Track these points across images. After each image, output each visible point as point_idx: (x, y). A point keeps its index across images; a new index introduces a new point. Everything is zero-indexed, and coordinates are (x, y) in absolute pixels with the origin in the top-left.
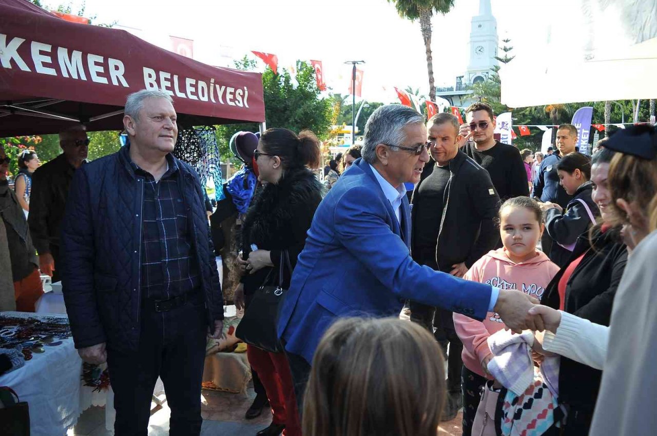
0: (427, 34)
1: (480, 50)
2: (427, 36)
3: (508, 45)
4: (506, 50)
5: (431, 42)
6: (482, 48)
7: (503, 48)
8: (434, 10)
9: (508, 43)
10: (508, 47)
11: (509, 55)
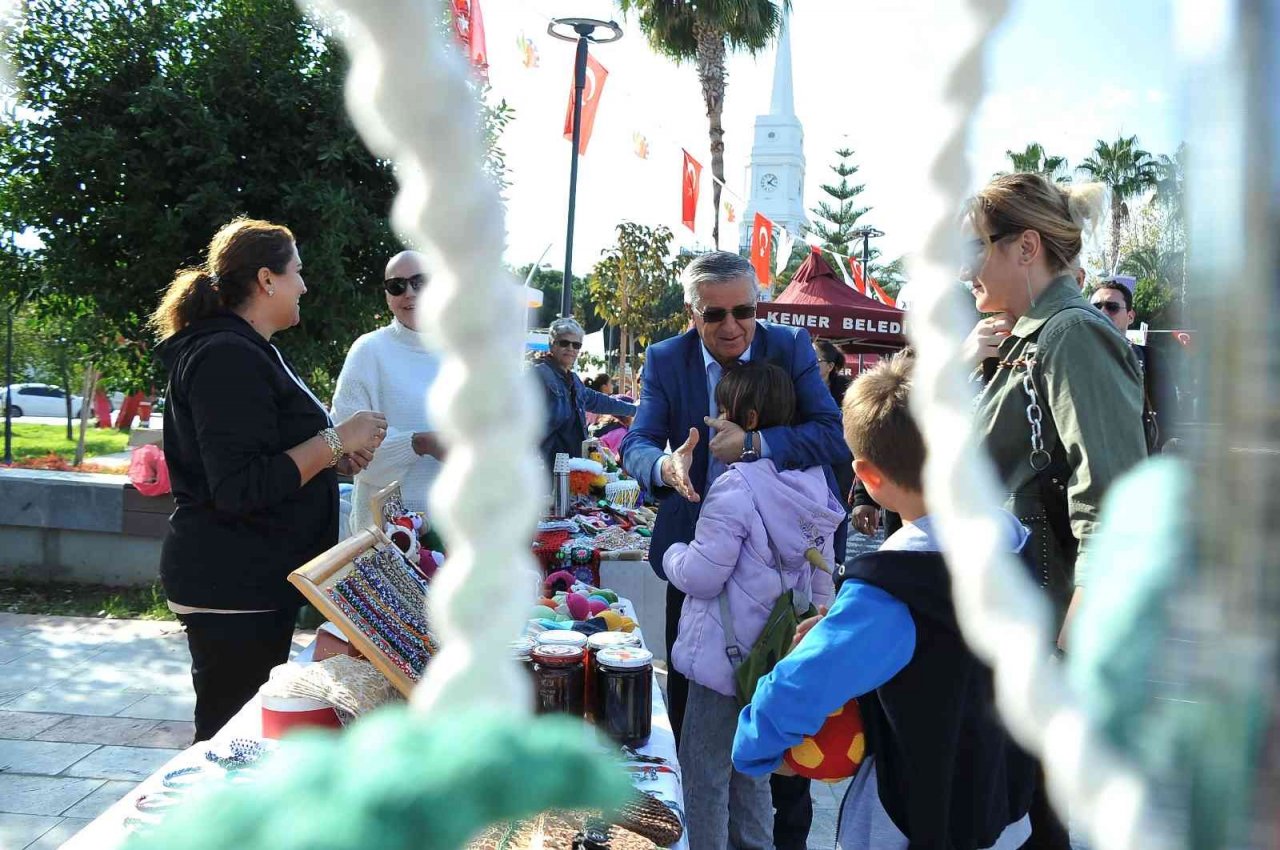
0: (714, 90)
1: (769, 183)
2: (714, 94)
3: (849, 164)
4: (843, 172)
5: (724, 108)
6: (775, 178)
7: (838, 167)
8: (728, 45)
9: (849, 157)
10: (847, 167)
11: (852, 182)
